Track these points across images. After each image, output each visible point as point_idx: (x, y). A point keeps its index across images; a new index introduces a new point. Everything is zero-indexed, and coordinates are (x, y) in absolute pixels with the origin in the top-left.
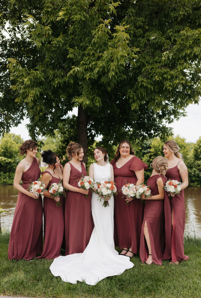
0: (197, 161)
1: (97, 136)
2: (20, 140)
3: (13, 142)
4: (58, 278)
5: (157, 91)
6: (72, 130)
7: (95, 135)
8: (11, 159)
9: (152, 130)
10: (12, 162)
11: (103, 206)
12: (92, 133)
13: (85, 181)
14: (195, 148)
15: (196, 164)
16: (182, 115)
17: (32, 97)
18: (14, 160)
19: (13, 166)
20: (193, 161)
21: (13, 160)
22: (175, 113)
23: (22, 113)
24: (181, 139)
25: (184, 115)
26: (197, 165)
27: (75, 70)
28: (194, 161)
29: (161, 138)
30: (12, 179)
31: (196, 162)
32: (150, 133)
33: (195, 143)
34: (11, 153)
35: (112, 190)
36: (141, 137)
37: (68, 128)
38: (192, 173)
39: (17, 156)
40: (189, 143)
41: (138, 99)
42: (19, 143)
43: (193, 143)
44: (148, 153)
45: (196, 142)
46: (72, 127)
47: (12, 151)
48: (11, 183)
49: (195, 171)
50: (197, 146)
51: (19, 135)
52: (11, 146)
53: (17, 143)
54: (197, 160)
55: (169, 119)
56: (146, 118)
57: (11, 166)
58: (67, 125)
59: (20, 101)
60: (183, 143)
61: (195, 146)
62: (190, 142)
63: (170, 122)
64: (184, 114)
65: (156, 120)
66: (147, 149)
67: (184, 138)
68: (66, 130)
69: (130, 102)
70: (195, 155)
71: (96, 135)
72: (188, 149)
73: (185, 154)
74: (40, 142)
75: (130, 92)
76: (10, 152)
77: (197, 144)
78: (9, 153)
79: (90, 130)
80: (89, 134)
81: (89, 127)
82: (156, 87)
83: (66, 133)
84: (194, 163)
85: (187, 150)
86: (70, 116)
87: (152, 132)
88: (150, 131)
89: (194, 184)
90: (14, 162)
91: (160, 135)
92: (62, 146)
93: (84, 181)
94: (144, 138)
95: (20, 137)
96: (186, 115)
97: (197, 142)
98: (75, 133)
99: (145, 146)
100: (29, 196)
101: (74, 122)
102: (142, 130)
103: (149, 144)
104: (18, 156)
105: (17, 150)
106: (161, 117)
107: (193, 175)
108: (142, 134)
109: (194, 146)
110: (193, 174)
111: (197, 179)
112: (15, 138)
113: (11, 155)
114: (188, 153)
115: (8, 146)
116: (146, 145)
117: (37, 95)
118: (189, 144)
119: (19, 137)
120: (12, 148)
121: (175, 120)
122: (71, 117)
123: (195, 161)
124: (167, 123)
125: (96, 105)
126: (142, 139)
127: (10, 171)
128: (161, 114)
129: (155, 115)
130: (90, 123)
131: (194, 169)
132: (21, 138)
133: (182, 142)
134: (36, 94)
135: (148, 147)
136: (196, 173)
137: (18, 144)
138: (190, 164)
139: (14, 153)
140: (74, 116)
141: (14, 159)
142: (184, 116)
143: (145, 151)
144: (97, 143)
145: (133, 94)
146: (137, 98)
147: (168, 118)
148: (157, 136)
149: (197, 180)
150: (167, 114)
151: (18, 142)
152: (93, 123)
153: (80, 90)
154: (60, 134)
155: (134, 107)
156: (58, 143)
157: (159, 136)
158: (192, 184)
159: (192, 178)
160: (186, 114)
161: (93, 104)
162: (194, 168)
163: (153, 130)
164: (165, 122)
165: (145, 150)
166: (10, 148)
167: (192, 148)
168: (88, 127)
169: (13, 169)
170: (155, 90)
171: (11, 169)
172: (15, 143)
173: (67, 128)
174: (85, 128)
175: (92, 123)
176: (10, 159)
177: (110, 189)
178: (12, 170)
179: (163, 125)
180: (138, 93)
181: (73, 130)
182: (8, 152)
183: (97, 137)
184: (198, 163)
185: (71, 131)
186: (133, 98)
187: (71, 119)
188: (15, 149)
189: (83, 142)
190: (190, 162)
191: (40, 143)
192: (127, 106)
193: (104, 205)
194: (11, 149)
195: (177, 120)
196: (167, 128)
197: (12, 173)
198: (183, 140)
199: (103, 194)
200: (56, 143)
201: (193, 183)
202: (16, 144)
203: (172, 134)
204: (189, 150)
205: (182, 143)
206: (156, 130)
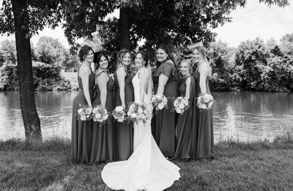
0: (238, 66)
1: (140, 40)
3: (50, 46)
6: (113, 34)
7: (137, 39)
8: (49, 64)
10: (51, 67)
12: (135, 36)
14: (237, 54)
15: (237, 69)
16: (227, 20)
18: (53, 65)
19: (52, 72)
20: (234, 66)
21: (52, 66)
22: (218, 17)
24: (223, 44)
25: (229, 21)
26: (237, 70)
28: (235, 66)
29: (204, 43)
30: (51, 85)
31: (237, 67)
32: (194, 37)
33: (237, 48)
34: (49, 58)
36: (185, 42)
37: (109, 32)
38: (233, 78)
39: (55, 61)
40: (230, 48)
43: (234, 48)
45: (238, 47)
46: (113, 30)
47: (50, 56)
48: (50, 89)
49: (235, 76)
50: (238, 51)
51: (57, 39)
52: (49, 51)
53: (55, 47)
55: (213, 24)
56: (191, 22)
57: (49, 72)
58: (108, 29)
60: (225, 48)
61: (237, 51)
62: (232, 47)
63: (215, 26)
64: (229, 19)
65: (201, 24)
66: (189, 54)
67: (226, 43)
68: (106, 33)
70: (236, 60)
73: (226, 59)
76: (48, 57)
77: (239, 49)
78: (47, 58)
79: (132, 33)
80: (131, 38)
81: (132, 30)
83: (107, 37)
84: (235, 68)
85: (229, 55)
86: (110, 19)
87: (196, 36)
89: (234, 88)
90: (53, 67)
91: (203, 40)
92: (103, 51)
94: (188, 43)
95: (58, 41)
96: (231, 21)
97: (239, 47)
98: (116, 36)
99: (187, 51)
101: (116, 25)
102: (186, 34)
103: (191, 49)
104: (56, 61)
105: (55, 55)
106: (206, 21)
107: (234, 80)
108: (185, 38)
109: (236, 51)
110: (234, 78)
111: (238, 84)
112: (53, 43)
113: (49, 60)
114: (229, 58)
115: (46, 51)
116: (188, 50)
118: (230, 50)
119: (56, 42)
120: (50, 53)
121: (219, 25)
122: (112, 20)
123: (236, 65)
124: (212, 27)
127: (49, 77)
128: (206, 17)
129: (200, 19)
130: (133, 26)
131: (235, 74)
132: (59, 42)
133: (224, 47)
135: (190, 52)
136: (237, 77)
138: (231, 69)
139: (52, 58)
140: (115, 19)
141: (53, 64)
143: (187, 56)
144: (140, 47)
147: (213, 23)
148: (200, 41)
150: (212, 18)
151: (56, 47)
152: (136, 27)
154: (100, 37)
156: (98, 47)
157: (202, 41)
158: (233, 88)
159: (232, 83)
161: (133, 3)
162: (235, 73)
163: (197, 34)
164: (209, 27)
165: (187, 55)
166: (48, 53)
167: (233, 54)
168: (130, 30)
169: (52, 75)
171: (50, 75)
172: (53, 47)
173: (107, 31)
174: (128, 31)
175: (135, 26)
176: (48, 64)
178: (51, 76)
179: (208, 30)
181: (114, 34)
182: (46, 57)
184: (239, 68)
185: (112, 34)
187: (112, 21)
188: (54, 53)
190: (231, 67)
191: (77, 46)
194: (49, 54)
195: (221, 25)
196: (212, 33)
197: (51, 79)
198: (225, 45)
201: (233, 87)
202: (54, 49)
205: (224, 48)
206: (200, 35)
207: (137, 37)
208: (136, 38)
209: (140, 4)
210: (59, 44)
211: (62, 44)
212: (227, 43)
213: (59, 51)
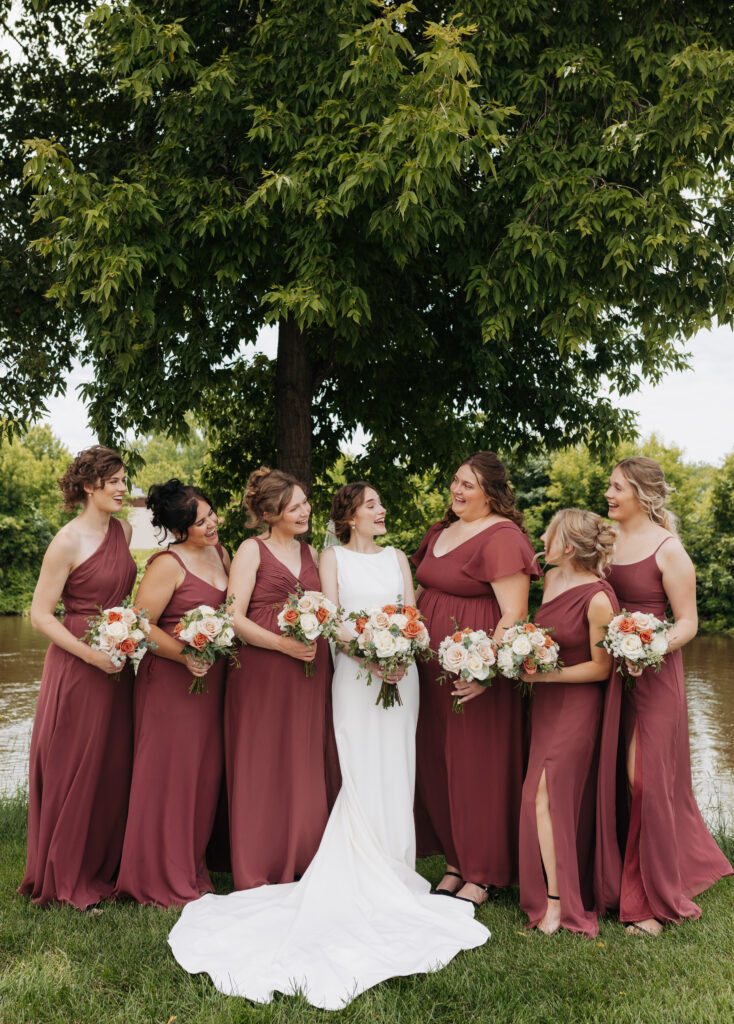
0: (726, 535)
1: (350, 437)
2: (51, 444)
3: (22, 451)
4: (202, 980)
5: (581, 275)
6: (252, 413)
7: (339, 434)
8: (13, 516)
9: (558, 418)
10: (19, 527)
11: (377, 704)
12: (331, 423)
13: (302, 611)
14: (720, 488)
15: (723, 546)
16: (673, 364)
17: (114, 279)
18: (26, 521)
19: (20, 545)
20: (710, 536)
21: (22, 522)
22: (647, 353)
23: (64, 343)
24: (666, 452)
25: (679, 366)
26: (724, 551)
27: (274, 185)
28: (713, 535)
29: (592, 447)
30: (15, 595)
31: (723, 540)
32: (551, 427)
33: (720, 467)
34: (14, 495)
35: (413, 638)
36: (517, 445)
37: (240, 405)
38: (706, 581)
39: (37, 506)
40: (694, 466)
41: (510, 301)
42: (45, 457)
43: (710, 467)
44: (536, 502)
45: (724, 463)
46: (254, 399)
47: (18, 486)
48: (10, 608)
49: (716, 575)
50: (724, 478)
52: (15, 468)
53: (39, 456)
54: (727, 532)
55: (622, 378)
56: (537, 372)
57: (12, 545)
58: (233, 394)
59: (64, 294)
60: (673, 467)
61: (720, 477)
62: (700, 463)
63: (627, 387)
64: (681, 360)
65: (576, 380)
66: (536, 487)
67: (677, 449)
68: (229, 410)
69: (480, 312)
70: (717, 513)
71: (347, 434)
72: (693, 490)
73: (679, 506)
74: (130, 455)
75: (479, 276)
76: (11, 492)
77: (726, 469)
78: (6, 493)
79: (323, 414)
80: (316, 431)
81: (319, 399)
82: (578, 258)
83: (231, 422)
84: (712, 543)
85: (689, 493)
86: (244, 359)
87: (560, 423)
88: (551, 422)
89: (712, 622)
90: (25, 529)
91: (589, 437)
92: (214, 472)
93: (299, 608)
94: (529, 446)
95: (51, 433)
96: (687, 366)
97: (727, 464)
98: (263, 422)
99: (528, 475)
100: (87, 660)
101: (262, 383)
102: (519, 415)
103: (544, 470)
104: (41, 504)
105: (36, 483)
106: (592, 369)
107: (709, 589)
108: (519, 429)
109: (716, 479)
110: (709, 584)
111: (726, 605)
112: (32, 438)
113: (14, 503)
114: (690, 505)
116: (531, 471)
117: (134, 273)
118: (693, 472)
119: (45, 434)
120: (18, 476)
121: (645, 383)
122: (251, 363)
123: (718, 534)
124: (616, 392)
125: (349, 315)
126: (519, 449)
127: (10, 563)
128: (592, 356)
129: (571, 360)
130: (323, 387)
131: (714, 566)
132: (53, 435)
133: (669, 462)
134: (130, 269)
135: (538, 480)
136: (723, 580)
137: (40, 459)
138: (696, 546)
139: (24, 495)
140: (261, 359)
141: (26, 517)
142: (681, 368)
143: (528, 496)
144: (349, 463)
145: (490, 282)
146: (503, 301)
147: (618, 374)
148: (576, 439)
149: (723, 608)
150: (617, 358)
151: (41, 454)
152: (334, 388)
153: (290, 259)
154: (207, 423)
155: (493, 333)
156: (195, 457)
157: (586, 441)
158: (707, 623)
159: (705, 601)
160: (689, 361)
161: (339, 314)
162: (714, 562)
163: (564, 418)
164: (608, 390)
165: (527, 491)
166: (12, 474)
167: (704, 487)
168: (314, 402)
169: (20, 557)
170: (576, 272)
171: (15, 557)
172: (30, 455)
173: (233, 404)
174: (306, 405)
175: (331, 385)
176: (9, 516)
177: (406, 634)
178: (16, 560)
179: (602, 399)
180: (509, 279)
181: (256, 413)
182: (4, 489)
183: (349, 441)
184: (728, 543)
185: (247, 413)
186: (491, 296)
187: (251, 368)
188: (31, 478)
189: (298, 460)
190: (699, 540)
192: (464, 325)
193: (382, 700)
194: (14, 477)
195: (651, 381)
196: (616, 411)
197: (16, 571)
198: (674, 455)
199: (379, 655)
200: (187, 459)
201: (709, 619)
202: (34, 461)
203: (634, 434)
204: (694, 494)
205: (669, 466)
206: (574, 419)
207: (339, 427)
208: (334, 428)
209: (363, 317)
210: (54, 443)
211: (62, 441)
212: (681, 448)
213: (50, 469)
